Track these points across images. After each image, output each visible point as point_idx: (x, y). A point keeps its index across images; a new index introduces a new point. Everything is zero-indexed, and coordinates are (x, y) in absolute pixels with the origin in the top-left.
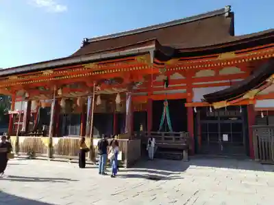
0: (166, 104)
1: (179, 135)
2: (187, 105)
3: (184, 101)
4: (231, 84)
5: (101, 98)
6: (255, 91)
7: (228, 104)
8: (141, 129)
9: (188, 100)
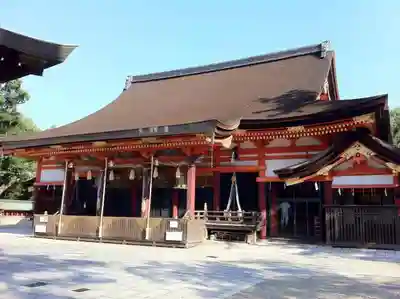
0: (234, 179)
1: (250, 215)
2: (259, 180)
3: (256, 174)
4: (307, 157)
5: (158, 171)
6: (330, 167)
7: (301, 181)
8: (205, 207)
9: (260, 174)
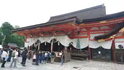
1: (85, 51)
4: (105, 32)
6: (114, 35)
8: (71, 49)
